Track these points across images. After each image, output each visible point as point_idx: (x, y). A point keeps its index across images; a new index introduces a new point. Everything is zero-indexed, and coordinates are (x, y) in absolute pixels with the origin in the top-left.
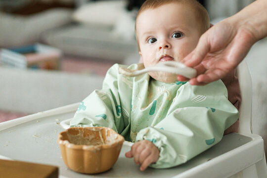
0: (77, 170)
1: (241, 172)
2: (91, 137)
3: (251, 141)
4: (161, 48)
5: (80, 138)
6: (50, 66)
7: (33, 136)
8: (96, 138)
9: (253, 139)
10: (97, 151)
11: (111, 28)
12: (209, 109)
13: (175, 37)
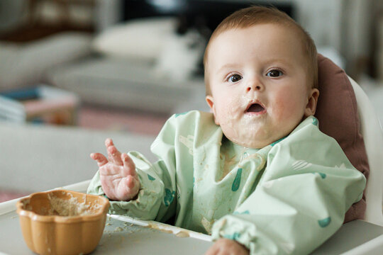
4: (249, 89)
11: (152, 62)
12: (317, 175)
13: (271, 75)
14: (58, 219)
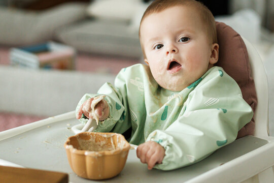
0: (81, 175)
1: (257, 175)
2: (103, 143)
3: (266, 143)
4: (168, 53)
5: (91, 143)
6: (64, 66)
7: (44, 142)
8: (107, 144)
9: (269, 142)
10: (98, 157)
12: (221, 110)
13: (183, 41)
14: (87, 153)
